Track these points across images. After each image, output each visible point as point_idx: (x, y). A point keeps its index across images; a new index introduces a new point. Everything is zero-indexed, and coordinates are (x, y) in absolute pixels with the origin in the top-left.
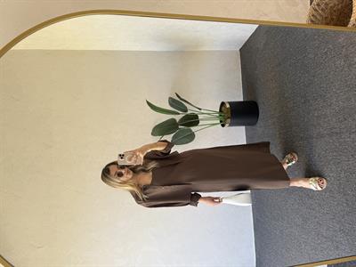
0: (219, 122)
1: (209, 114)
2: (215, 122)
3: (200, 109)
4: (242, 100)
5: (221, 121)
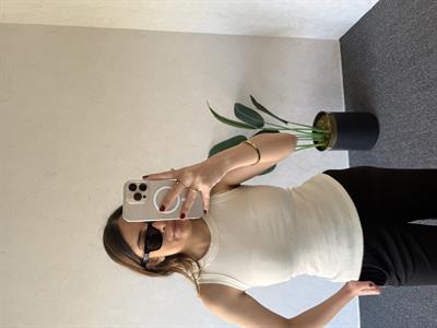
0: (312, 143)
1: (296, 130)
2: (307, 143)
3: (286, 122)
4: (344, 110)
5: (316, 142)
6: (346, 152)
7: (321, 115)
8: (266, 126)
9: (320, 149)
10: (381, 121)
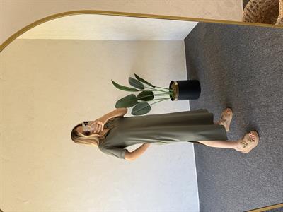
0: (169, 97)
1: (161, 91)
3: (154, 87)
4: (186, 79)
5: (171, 96)
6: (188, 101)
7: (172, 82)
8: (145, 89)
9: (173, 100)
10: (201, 84)
